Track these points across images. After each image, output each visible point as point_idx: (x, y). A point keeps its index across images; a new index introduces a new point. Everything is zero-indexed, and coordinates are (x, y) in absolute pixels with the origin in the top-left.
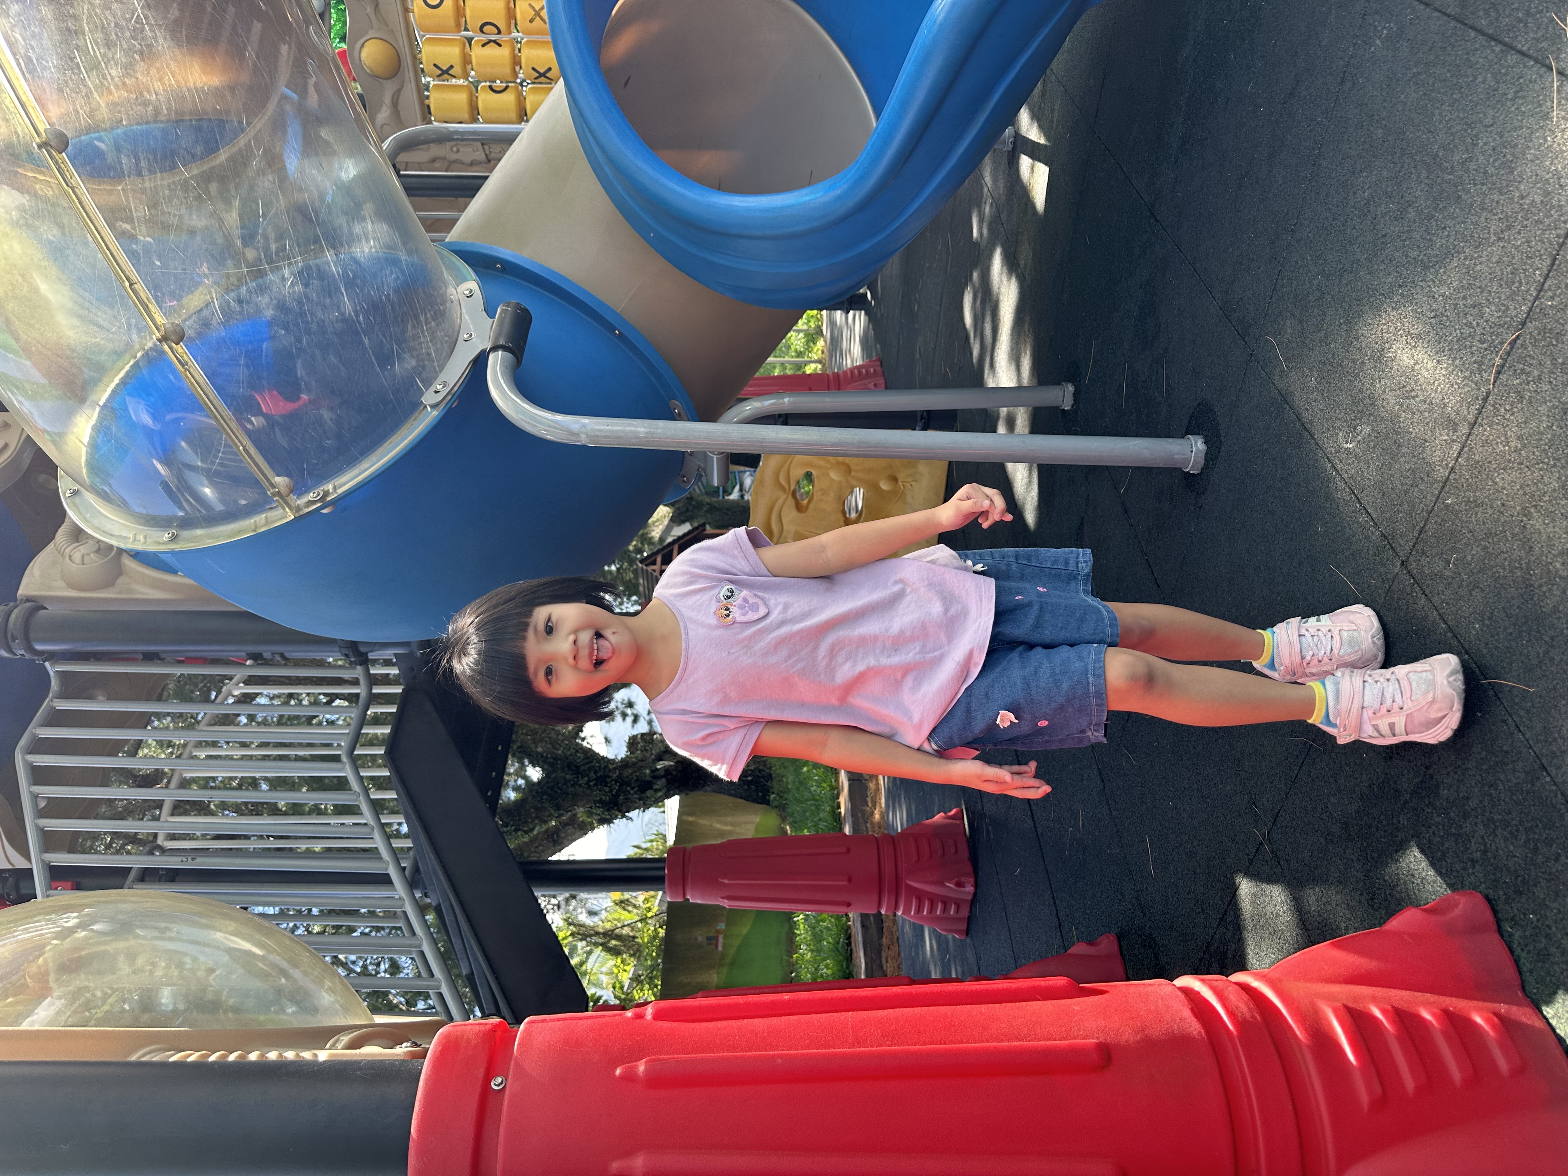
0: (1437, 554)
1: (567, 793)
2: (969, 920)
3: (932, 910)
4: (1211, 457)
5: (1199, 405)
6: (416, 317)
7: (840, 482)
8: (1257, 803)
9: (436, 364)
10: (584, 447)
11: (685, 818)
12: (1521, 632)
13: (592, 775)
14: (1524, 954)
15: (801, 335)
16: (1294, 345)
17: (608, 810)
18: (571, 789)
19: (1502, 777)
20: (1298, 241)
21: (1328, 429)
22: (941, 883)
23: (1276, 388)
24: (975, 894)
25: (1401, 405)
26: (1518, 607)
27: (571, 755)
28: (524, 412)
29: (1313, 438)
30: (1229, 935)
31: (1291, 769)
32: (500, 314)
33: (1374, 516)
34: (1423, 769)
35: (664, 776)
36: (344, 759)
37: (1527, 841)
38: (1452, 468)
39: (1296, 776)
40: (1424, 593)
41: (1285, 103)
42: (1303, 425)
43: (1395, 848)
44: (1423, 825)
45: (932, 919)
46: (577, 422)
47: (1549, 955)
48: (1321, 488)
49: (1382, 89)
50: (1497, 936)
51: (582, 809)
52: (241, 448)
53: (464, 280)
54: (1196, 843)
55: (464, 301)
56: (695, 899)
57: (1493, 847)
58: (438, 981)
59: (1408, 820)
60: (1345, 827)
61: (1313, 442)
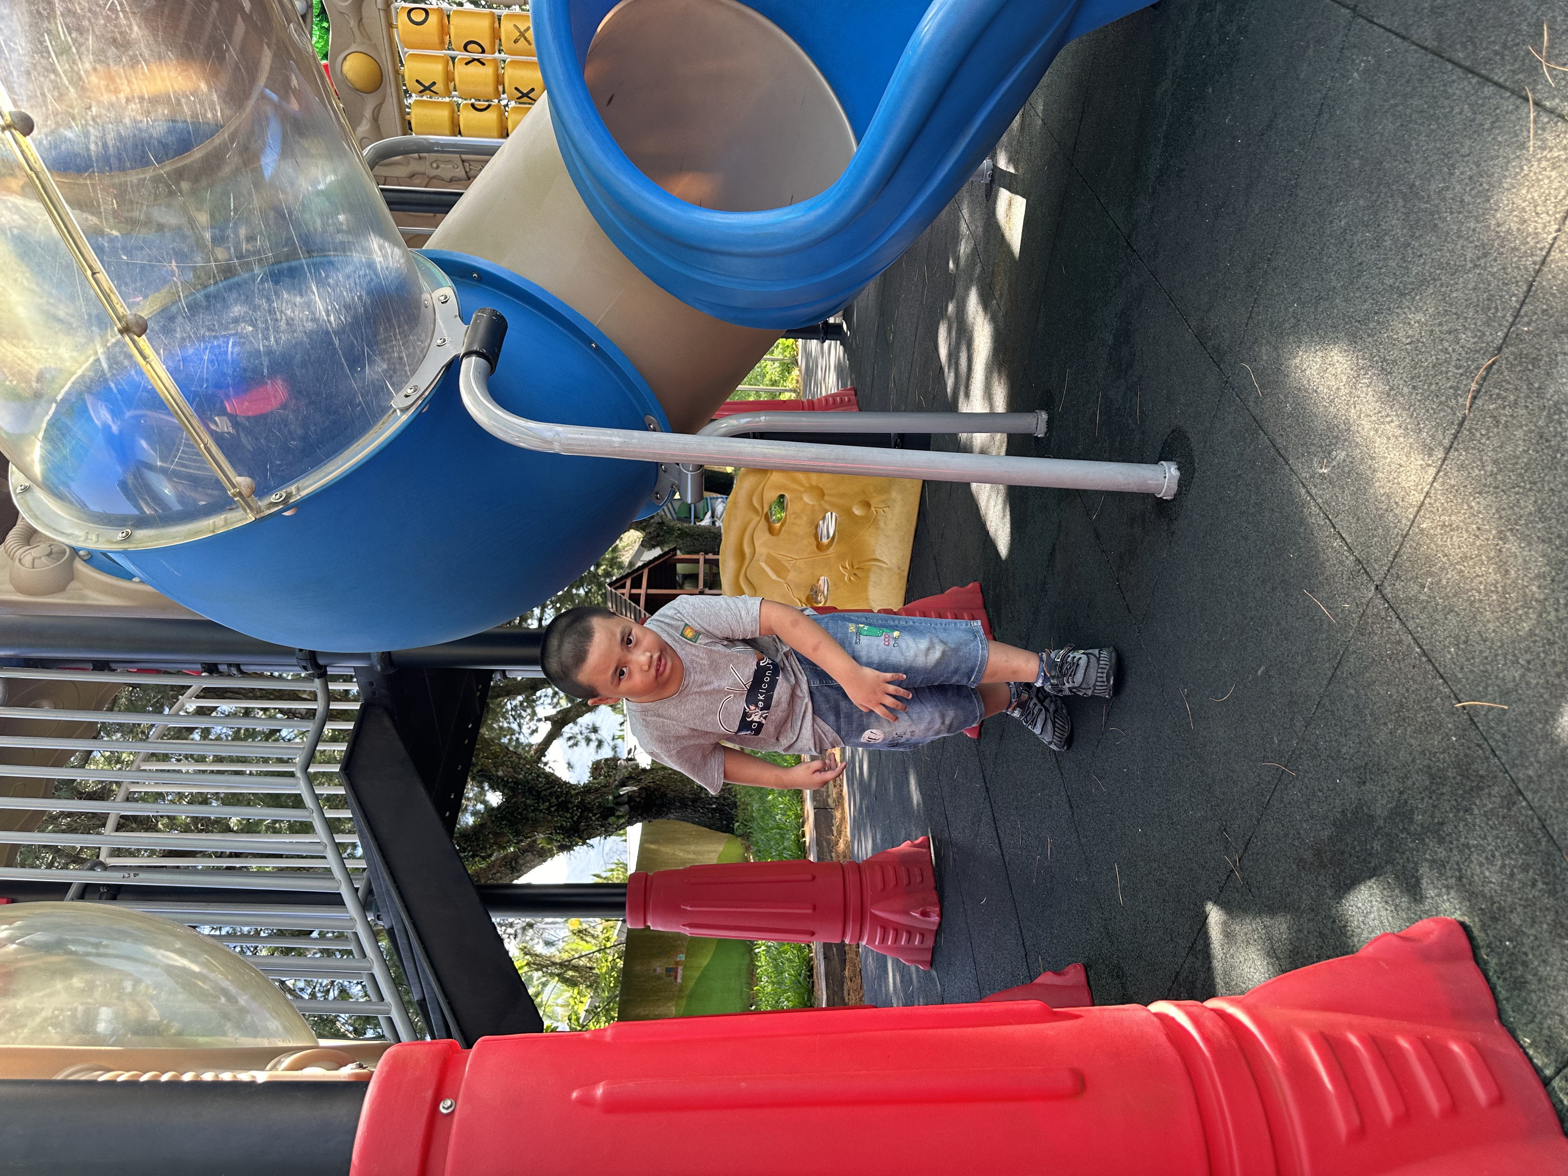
0: (1412, 578)
1: (527, 819)
2: (934, 951)
3: (896, 939)
4: (1184, 484)
5: (1172, 432)
6: (389, 320)
7: (813, 506)
8: (1228, 830)
9: (407, 368)
10: (556, 456)
11: (646, 845)
12: (1496, 655)
13: (554, 800)
14: (1500, 982)
15: (777, 364)
16: (1270, 372)
17: (569, 837)
18: (532, 815)
19: (1478, 802)
20: (1274, 270)
21: (1303, 454)
22: (906, 913)
23: (1251, 414)
24: (940, 924)
25: (1377, 431)
26: (1494, 631)
27: (533, 779)
28: (496, 418)
29: (1287, 463)
30: (1198, 964)
31: (1262, 795)
32: (476, 320)
33: (1349, 541)
34: (1396, 794)
35: (627, 803)
36: (299, 774)
37: (1503, 866)
38: (1427, 493)
39: (1268, 802)
40: (1398, 617)
41: (1263, 134)
42: (1277, 450)
44: (1398, 851)
45: (897, 949)
46: (550, 430)
47: (1526, 982)
48: (1295, 513)
49: (1359, 120)
50: (1472, 963)
51: (542, 836)
52: (202, 446)
53: (440, 286)
54: (1165, 870)
55: (438, 307)
56: (656, 925)
57: (1469, 873)
58: (389, 1005)
59: (1382, 846)
60: (1318, 853)
61: (1287, 467)
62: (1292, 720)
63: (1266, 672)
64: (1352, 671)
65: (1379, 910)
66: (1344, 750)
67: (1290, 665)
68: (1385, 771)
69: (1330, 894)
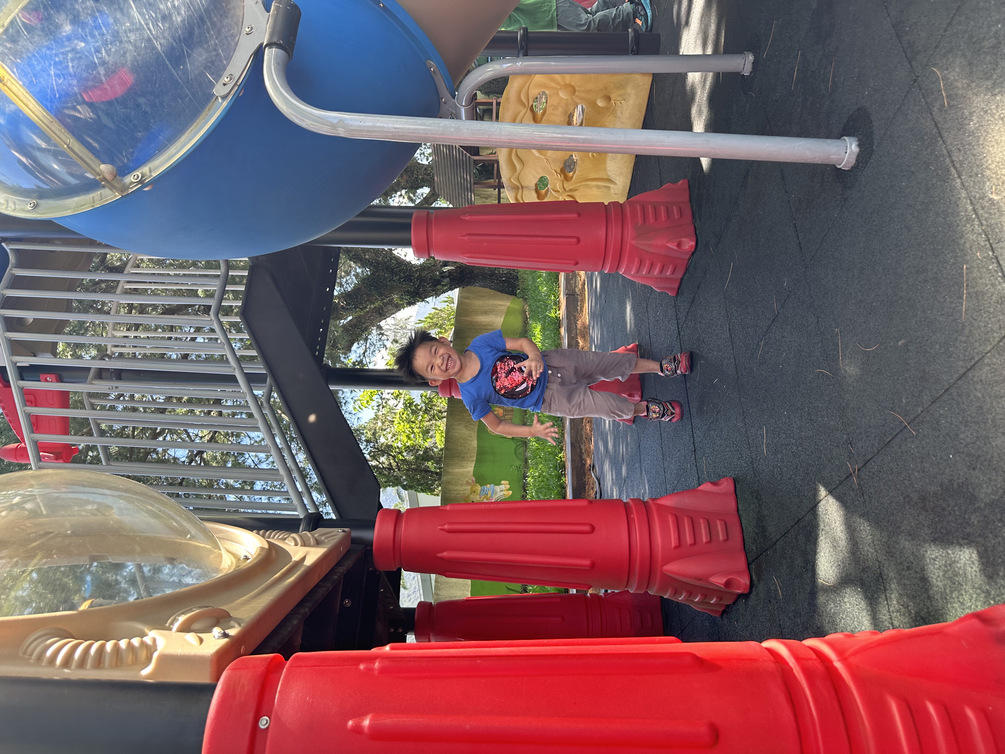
1: (387, 286)
4: (861, 160)
5: (859, 109)
7: (566, 100)
8: (853, 445)
11: (463, 301)
13: (402, 274)
16: (959, 85)
18: (389, 283)
21: (977, 175)
23: (933, 119)
28: (293, 107)
29: (959, 177)
31: (885, 435)
32: (274, 9)
35: (448, 277)
39: (889, 442)
42: (952, 162)
43: (962, 535)
44: (991, 532)
46: (336, 118)
48: (958, 226)
51: (396, 296)
54: (800, 448)
59: (979, 522)
60: (923, 499)
61: (958, 181)
62: (921, 392)
63: (906, 345)
64: (983, 378)
65: (965, 564)
66: (962, 436)
67: (928, 348)
68: (994, 469)
69: (927, 532)
